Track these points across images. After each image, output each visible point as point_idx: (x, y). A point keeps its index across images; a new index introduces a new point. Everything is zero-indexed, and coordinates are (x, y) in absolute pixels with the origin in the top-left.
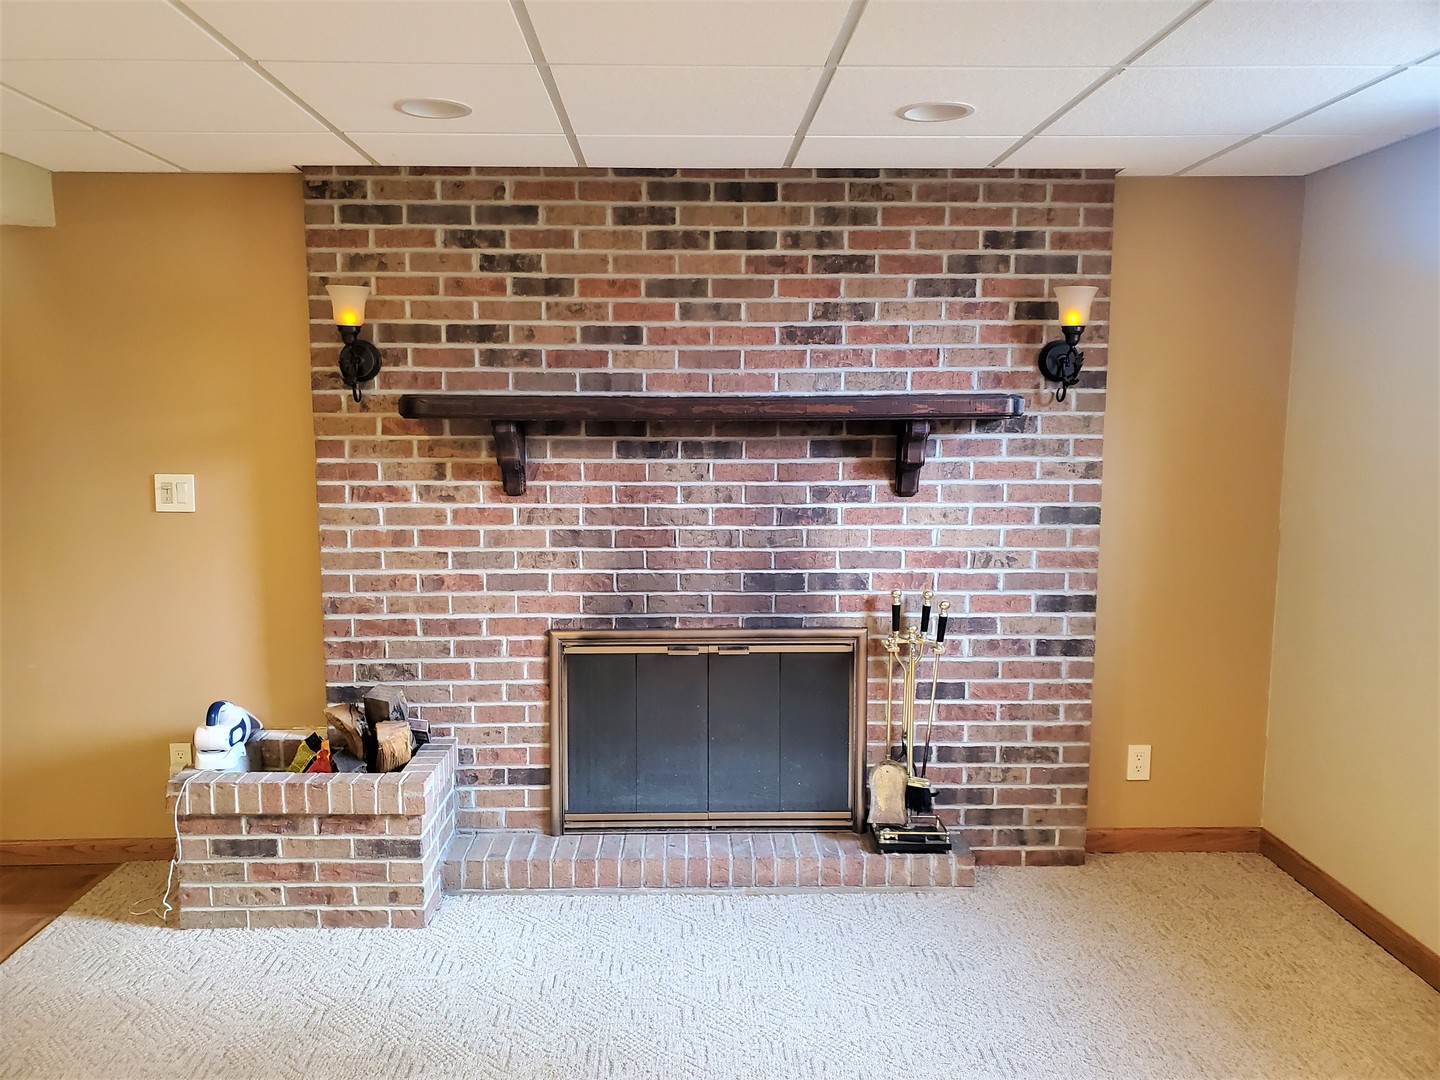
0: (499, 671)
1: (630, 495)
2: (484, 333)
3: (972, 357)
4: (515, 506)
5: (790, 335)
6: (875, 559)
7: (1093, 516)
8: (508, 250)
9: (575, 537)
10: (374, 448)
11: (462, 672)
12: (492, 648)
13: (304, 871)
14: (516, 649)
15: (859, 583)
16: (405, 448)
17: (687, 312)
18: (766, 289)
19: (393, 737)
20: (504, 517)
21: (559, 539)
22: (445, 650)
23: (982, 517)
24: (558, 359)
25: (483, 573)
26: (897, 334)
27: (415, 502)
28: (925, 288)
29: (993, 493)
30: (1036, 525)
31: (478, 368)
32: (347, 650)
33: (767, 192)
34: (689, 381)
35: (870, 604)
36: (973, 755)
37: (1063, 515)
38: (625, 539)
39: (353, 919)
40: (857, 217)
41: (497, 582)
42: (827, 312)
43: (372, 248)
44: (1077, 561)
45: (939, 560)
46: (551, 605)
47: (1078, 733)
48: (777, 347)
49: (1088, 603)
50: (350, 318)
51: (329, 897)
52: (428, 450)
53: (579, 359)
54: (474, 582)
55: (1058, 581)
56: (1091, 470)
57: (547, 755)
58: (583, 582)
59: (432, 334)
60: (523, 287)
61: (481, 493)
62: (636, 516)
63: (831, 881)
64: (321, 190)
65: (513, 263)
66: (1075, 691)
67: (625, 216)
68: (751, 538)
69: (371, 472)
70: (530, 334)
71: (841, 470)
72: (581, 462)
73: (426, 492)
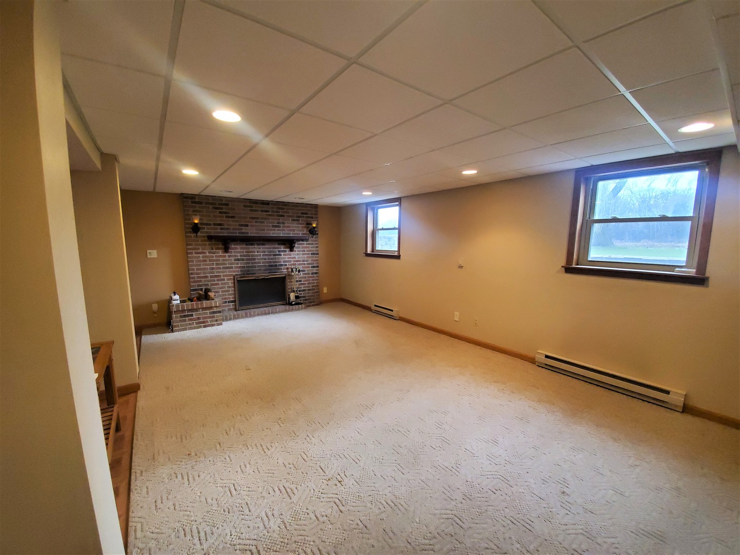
0: (225, 284)
1: (248, 252)
2: (220, 225)
3: (300, 231)
4: (227, 254)
5: (273, 226)
6: (288, 261)
7: (318, 254)
8: (224, 210)
9: (238, 260)
10: (199, 245)
11: (218, 284)
12: (224, 280)
13: (199, 318)
14: (228, 280)
15: (286, 265)
16: (205, 245)
17: (256, 222)
18: (268, 219)
19: (211, 294)
20: (225, 256)
21: (235, 260)
22: (215, 281)
23: (303, 254)
24: (234, 229)
25: (221, 266)
26: (289, 227)
27: (208, 254)
28: (293, 220)
29: (304, 251)
30: (310, 255)
31: (219, 230)
32: (194, 282)
33: (268, 204)
34: (257, 233)
35: (288, 268)
36: (303, 290)
37: (314, 254)
38: (247, 260)
39: (209, 326)
40: (282, 209)
41: (224, 268)
42: (278, 223)
43: (197, 209)
44: (316, 260)
45: (297, 261)
46: (234, 272)
47: (318, 286)
48: (271, 228)
49: (318, 267)
50: (196, 221)
51: (204, 322)
52: (209, 245)
53: (238, 229)
54: (220, 268)
55: (313, 264)
56: (317, 247)
57: (235, 297)
58: (240, 267)
59: (210, 224)
60: (227, 217)
61: (220, 253)
62: (249, 256)
63: (286, 311)
64: (186, 198)
65: (225, 213)
66: (317, 280)
67: (245, 206)
68: (269, 259)
69: (199, 249)
70: (229, 225)
71: (282, 248)
72: (239, 247)
73: (209, 253)
